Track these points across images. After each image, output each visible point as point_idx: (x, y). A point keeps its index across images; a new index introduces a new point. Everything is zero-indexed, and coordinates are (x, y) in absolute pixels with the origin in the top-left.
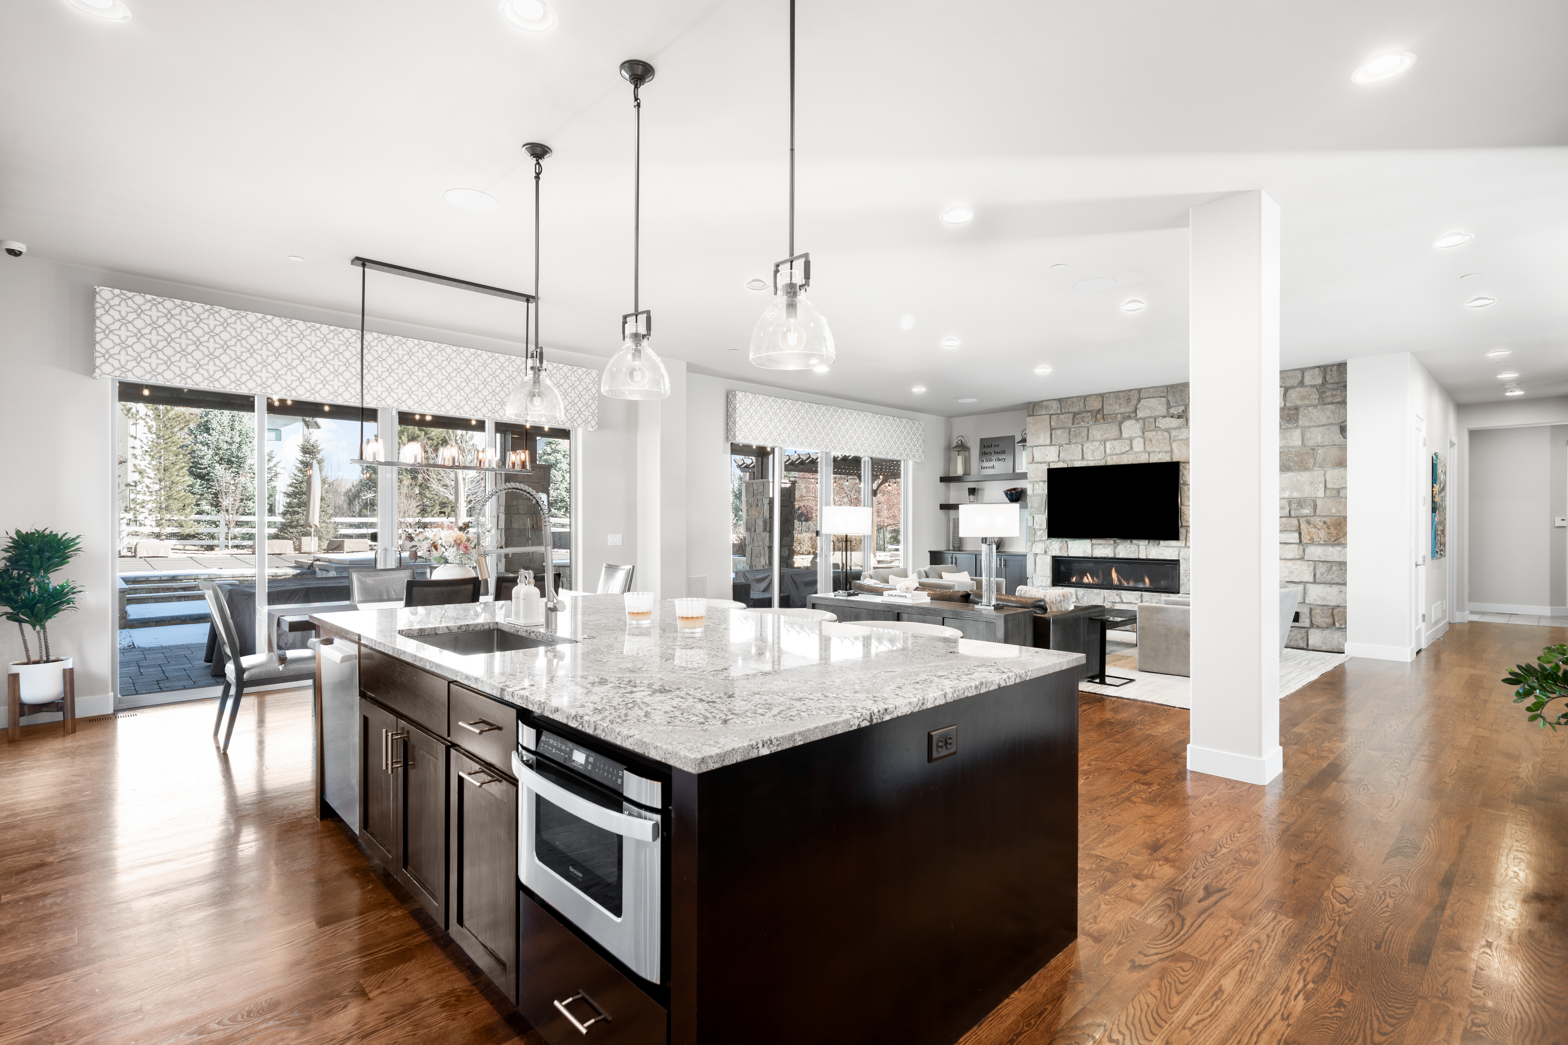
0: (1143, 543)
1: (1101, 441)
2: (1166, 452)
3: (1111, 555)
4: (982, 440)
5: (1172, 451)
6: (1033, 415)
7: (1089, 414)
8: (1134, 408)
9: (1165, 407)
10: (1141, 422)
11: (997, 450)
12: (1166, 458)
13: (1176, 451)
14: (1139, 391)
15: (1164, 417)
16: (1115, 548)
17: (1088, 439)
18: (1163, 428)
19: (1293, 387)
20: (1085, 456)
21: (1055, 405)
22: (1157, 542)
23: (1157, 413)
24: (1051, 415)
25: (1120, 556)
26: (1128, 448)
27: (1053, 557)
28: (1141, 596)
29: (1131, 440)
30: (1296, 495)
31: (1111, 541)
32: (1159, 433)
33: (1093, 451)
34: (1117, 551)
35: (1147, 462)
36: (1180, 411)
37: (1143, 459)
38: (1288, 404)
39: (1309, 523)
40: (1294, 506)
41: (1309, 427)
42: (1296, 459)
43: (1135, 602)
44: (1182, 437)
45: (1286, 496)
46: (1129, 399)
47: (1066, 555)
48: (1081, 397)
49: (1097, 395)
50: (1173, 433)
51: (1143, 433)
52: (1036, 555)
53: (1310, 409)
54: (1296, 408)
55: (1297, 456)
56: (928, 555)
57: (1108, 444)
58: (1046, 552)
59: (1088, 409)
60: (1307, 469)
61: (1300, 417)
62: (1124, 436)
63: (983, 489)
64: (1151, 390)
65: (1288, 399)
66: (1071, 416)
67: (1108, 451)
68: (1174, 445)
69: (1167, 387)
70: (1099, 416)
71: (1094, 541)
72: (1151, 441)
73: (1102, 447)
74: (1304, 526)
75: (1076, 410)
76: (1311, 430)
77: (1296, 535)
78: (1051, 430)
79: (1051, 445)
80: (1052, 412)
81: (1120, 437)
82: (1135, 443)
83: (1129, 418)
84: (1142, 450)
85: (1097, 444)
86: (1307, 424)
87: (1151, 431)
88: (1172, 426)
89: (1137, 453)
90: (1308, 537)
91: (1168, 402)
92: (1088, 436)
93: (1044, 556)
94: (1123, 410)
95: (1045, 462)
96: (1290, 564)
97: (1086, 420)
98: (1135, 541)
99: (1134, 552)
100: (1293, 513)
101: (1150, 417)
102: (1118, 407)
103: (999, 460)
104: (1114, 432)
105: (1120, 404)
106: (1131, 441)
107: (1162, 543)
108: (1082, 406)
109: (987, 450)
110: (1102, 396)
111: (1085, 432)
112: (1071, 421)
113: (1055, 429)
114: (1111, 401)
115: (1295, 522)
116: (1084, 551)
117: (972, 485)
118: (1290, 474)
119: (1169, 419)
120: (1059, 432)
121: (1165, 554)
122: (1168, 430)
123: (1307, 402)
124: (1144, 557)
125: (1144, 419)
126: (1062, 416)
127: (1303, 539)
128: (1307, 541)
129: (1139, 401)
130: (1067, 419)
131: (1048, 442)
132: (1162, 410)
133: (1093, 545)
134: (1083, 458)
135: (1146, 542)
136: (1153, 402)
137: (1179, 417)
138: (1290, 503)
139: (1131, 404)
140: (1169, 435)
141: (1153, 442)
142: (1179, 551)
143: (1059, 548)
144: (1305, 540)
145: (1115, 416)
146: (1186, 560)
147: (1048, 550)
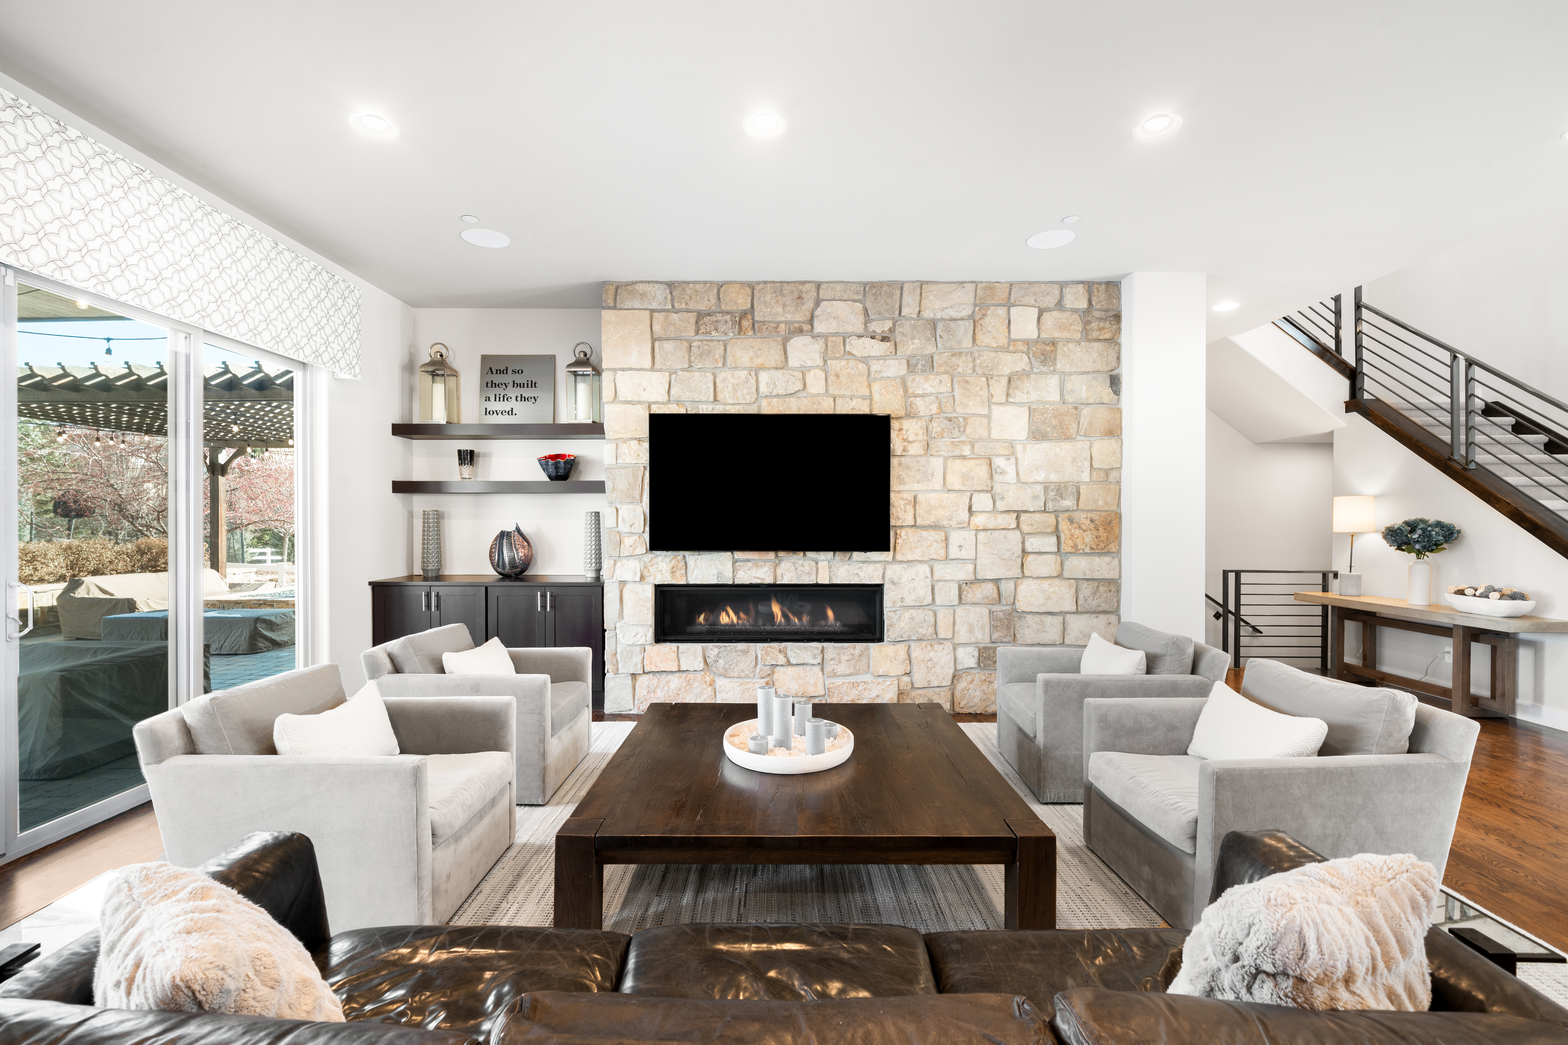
0: (824, 557)
1: (750, 369)
2: (864, 398)
3: (769, 580)
4: (484, 358)
5: (871, 398)
6: (615, 308)
7: (728, 317)
8: (808, 315)
9: (861, 318)
10: (821, 341)
11: (519, 379)
12: (860, 407)
13: (876, 397)
14: (818, 285)
15: (860, 336)
16: (775, 567)
17: (724, 364)
18: (858, 354)
19: (1048, 310)
20: (720, 396)
21: (661, 293)
22: (848, 554)
23: (850, 329)
24: (652, 311)
25: (786, 581)
26: (799, 386)
27: (658, 588)
29: (804, 371)
30: (1054, 477)
31: (771, 555)
32: (852, 363)
33: (735, 388)
34: (779, 572)
35: (831, 412)
36: (886, 329)
37: (825, 407)
38: (1044, 335)
39: (1071, 521)
40: (1052, 494)
41: (1070, 374)
42: (1054, 422)
43: (812, 661)
44: (889, 374)
45: (1041, 479)
46: (800, 297)
47: (683, 582)
48: (711, 283)
49: (742, 283)
50: (875, 366)
51: (825, 362)
52: (623, 583)
53: (1071, 345)
54: (1054, 343)
55: (1055, 417)
56: (369, 590)
57: (764, 377)
58: (642, 578)
59: (723, 307)
60: (1068, 438)
61: (1059, 357)
62: (792, 363)
63: (487, 455)
64: (839, 287)
65: (1043, 327)
66: (693, 317)
67: (763, 389)
68: (876, 387)
69: (865, 284)
70: (746, 323)
71: (739, 555)
72: (837, 376)
73: (753, 381)
74: (1064, 526)
75: (703, 307)
76: (1074, 377)
77: (1054, 539)
78: (654, 340)
79: (653, 368)
80: (655, 306)
81: (784, 365)
82: (810, 378)
83: (801, 331)
84: (823, 391)
85: (742, 374)
86: (1067, 369)
87: (836, 358)
88: (873, 354)
89: (814, 396)
90: (1071, 543)
91: (866, 312)
92: (725, 358)
93: (639, 587)
94: (789, 317)
95: (640, 402)
96: (1046, 584)
97: (722, 328)
98: (810, 554)
99: (809, 574)
100: (1050, 506)
101: (836, 334)
102: (780, 310)
103: (523, 399)
104: (775, 356)
105: (784, 305)
106: (803, 374)
107: (857, 555)
108: (713, 300)
109: (498, 379)
110: (752, 286)
111: (720, 351)
112: (692, 328)
113: (660, 339)
114: (768, 298)
115: (1051, 519)
116: (719, 575)
117: (466, 445)
118: (1046, 445)
119: (868, 341)
120: (668, 346)
121: (862, 574)
122: (865, 360)
123: (1066, 335)
124: (827, 582)
125: (826, 337)
126: (675, 316)
127: (1063, 546)
128: (1070, 549)
129: (818, 302)
130: (684, 322)
131: (648, 363)
132: (856, 323)
133: (735, 562)
134: (715, 400)
135: (830, 554)
136: (841, 308)
137: (884, 339)
138: (1046, 489)
139: (804, 308)
140: (869, 369)
141: (842, 378)
142: (885, 569)
143: (669, 569)
144: (1065, 548)
145: (775, 325)
146: (894, 583)
147: (645, 573)
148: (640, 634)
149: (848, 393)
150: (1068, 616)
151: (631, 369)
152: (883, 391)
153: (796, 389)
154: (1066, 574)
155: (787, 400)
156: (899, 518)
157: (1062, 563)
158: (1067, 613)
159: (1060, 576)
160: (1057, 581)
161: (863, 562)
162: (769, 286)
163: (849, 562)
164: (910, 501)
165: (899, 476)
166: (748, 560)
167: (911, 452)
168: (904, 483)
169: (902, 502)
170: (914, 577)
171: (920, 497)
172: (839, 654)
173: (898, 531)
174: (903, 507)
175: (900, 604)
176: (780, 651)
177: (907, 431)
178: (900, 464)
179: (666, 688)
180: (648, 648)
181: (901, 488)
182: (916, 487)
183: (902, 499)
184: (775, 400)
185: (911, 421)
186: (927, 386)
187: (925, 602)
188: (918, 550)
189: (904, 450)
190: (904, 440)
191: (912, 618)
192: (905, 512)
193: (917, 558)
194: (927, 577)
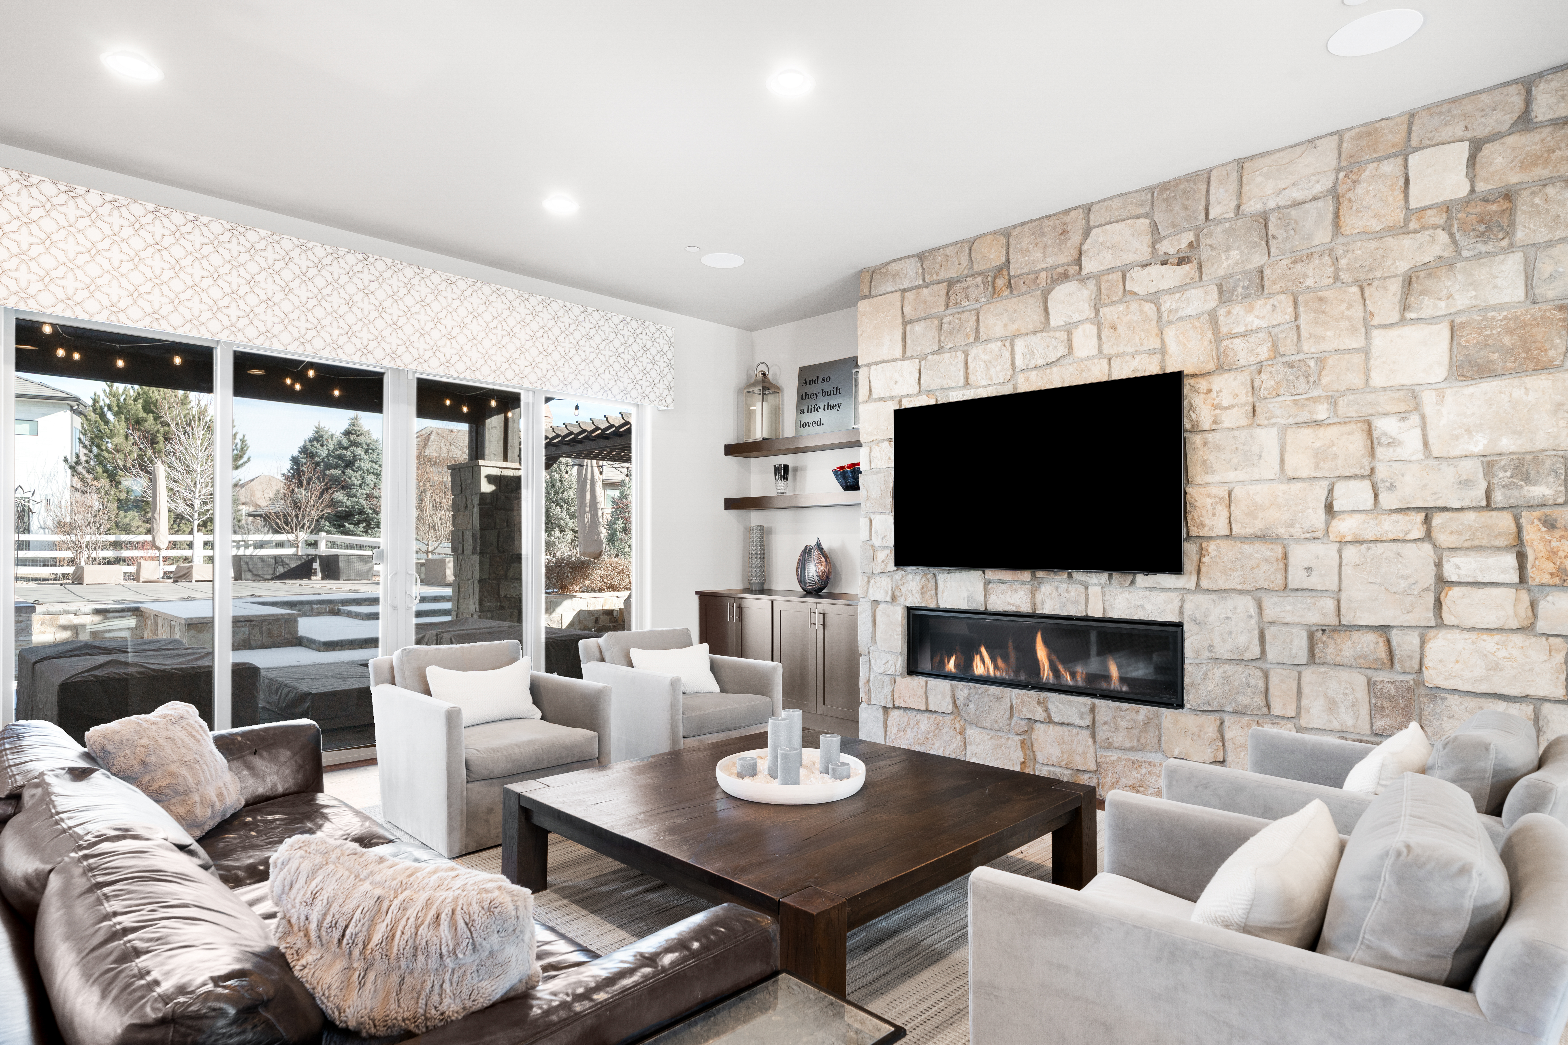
0: (1096, 580)
1: (1003, 339)
2: (1151, 353)
3: (1026, 608)
4: (802, 370)
5: (1163, 350)
6: (870, 296)
7: (979, 279)
8: (1075, 253)
9: (1147, 239)
10: (1091, 284)
11: (828, 387)
12: (1151, 368)
13: (1173, 348)
14: (1087, 209)
15: (1144, 266)
16: (1034, 592)
17: (976, 338)
18: (1142, 292)
19: (1496, 137)
20: (972, 378)
21: (911, 268)
22: (1129, 578)
23: (1128, 258)
24: (904, 291)
25: (1047, 611)
26: (1062, 350)
27: (910, 609)
28: (1093, 709)
29: (1069, 329)
30: (1508, 444)
31: (1026, 575)
32: (1134, 306)
33: (987, 364)
34: (1039, 597)
35: (1105, 379)
36: (1184, 244)
37: (1097, 373)
38: (1482, 187)
39: (1550, 525)
40: (1503, 476)
41: (1550, 244)
42: (1507, 341)
43: (1078, 722)
44: (1189, 311)
45: (1478, 449)
46: (1064, 232)
47: (933, 605)
48: (962, 242)
49: (995, 233)
50: (1167, 303)
51: (1097, 311)
52: (876, 603)
53: (1551, 191)
54: (1508, 195)
55: (1510, 332)
56: (698, 600)
57: (1019, 345)
58: (894, 598)
59: (977, 268)
60: (1542, 367)
61: (1520, 218)
62: (1055, 321)
63: (803, 469)
64: (1115, 204)
65: (1481, 172)
66: (943, 288)
67: (1019, 362)
68: (1170, 334)
69: (1152, 189)
70: (1000, 282)
71: (991, 574)
72: (1114, 328)
73: (1007, 354)
74: (1533, 534)
75: (952, 274)
76: (1555, 251)
77: (1510, 560)
78: (905, 324)
79: (904, 358)
80: (906, 284)
81: (1046, 324)
82: (1078, 337)
83: (1066, 277)
84: (1094, 352)
85: (995, 346)
86: (1543, 235)
87: (1113, 303)
88: (1164, 286)
89: (1082, 360)
90: (1550, 567)
91: (1155, 228)
92: (977, 330)
93: (890, 608)
94: (1050, 261)
95: (892, 398)
96: (1489, 643)
97: (973, 294)
98: (1078, 575)
99: (1076, 602)
100: (1498, 497)
101: (1113, 270)
102: (1039, 255)
103: (830, 407)
104: (1034, 316)
105: (1045, 248)
106: (1069, 334)
107: (1142, 579)
108: (965, 261)
109: (811, 389)
110: (1006, 234)
111: (972, 323)
112: (942, 301)
113: (911, 321)
114: (1024, 245)
115: (1505, 521)
116: (970, 598)
117: (782, 460)
118: (1489, 386)
119: (1156, 270)
120: (919, 328)
121: (1149, 607)
122: (1154, 298)
123: (1542, 172)
124: (1099, 614)
125: (1097, 277)
126: (925, 291)
127: (1531, 571)
128: (1546, 579)
129: (1087, 234)
130: (934, 296)
131: (898, 353)
132: (1140, 248)
133: (987, 583)
134: (967, 383)
135: (1103, 577)
136: (1119, 232)
137: (1182, 261)
138: (1489, 466)
139: (1069, 244)
140: (1159, 309)
141: (1120, 329)
142: (1183, 600)
143: (918, 588)
144: (1535, 576)
145: (1033, 276)
146: (1196, 623)
147: (897, 593)
148: (890, 663)
149: (1130, 350)
150: (1547, 708)
151: (883, 362)
152: (1181, 337)
153: (1059, 355)
154: (1542, 626)
155: (1048, 371)
156: (1202, 525)
157: (1533, 605)
158: (1544, 700)
159: (1528, 629)
160: (1518, 639)
161: (1151, 589)
162: (1026, 227)
163: (1131, 589)
164: (1221, 499)
165: (1204, 462)
166: (1003, 582)
167: (1226, 424)
168: (1213, 472)
169: (1209, 501)
170: (1230, 615)
171: (1238, 492)
172: (1114, 718)
173: (1204, 545)
174: (1210, 507)
175: (1206, 654)
176: (1039, 702)
177: (1218, 392)
178: (1205, 444)
179: (915, 729)
180: (898, 679)
181: (1208, 478)
182: (1231, 476)
183: (1209, 496)
184: (1034, 373)
185: (1226, 375)
186: (1250, 318)
187: (1248, 655)
188: (1236, 574)
189: (1214, 422)
190: (1215, 407)
191: (1226, 678)
192: (1214, 515)
193: (1234, 585)
194: (1251, 616)
